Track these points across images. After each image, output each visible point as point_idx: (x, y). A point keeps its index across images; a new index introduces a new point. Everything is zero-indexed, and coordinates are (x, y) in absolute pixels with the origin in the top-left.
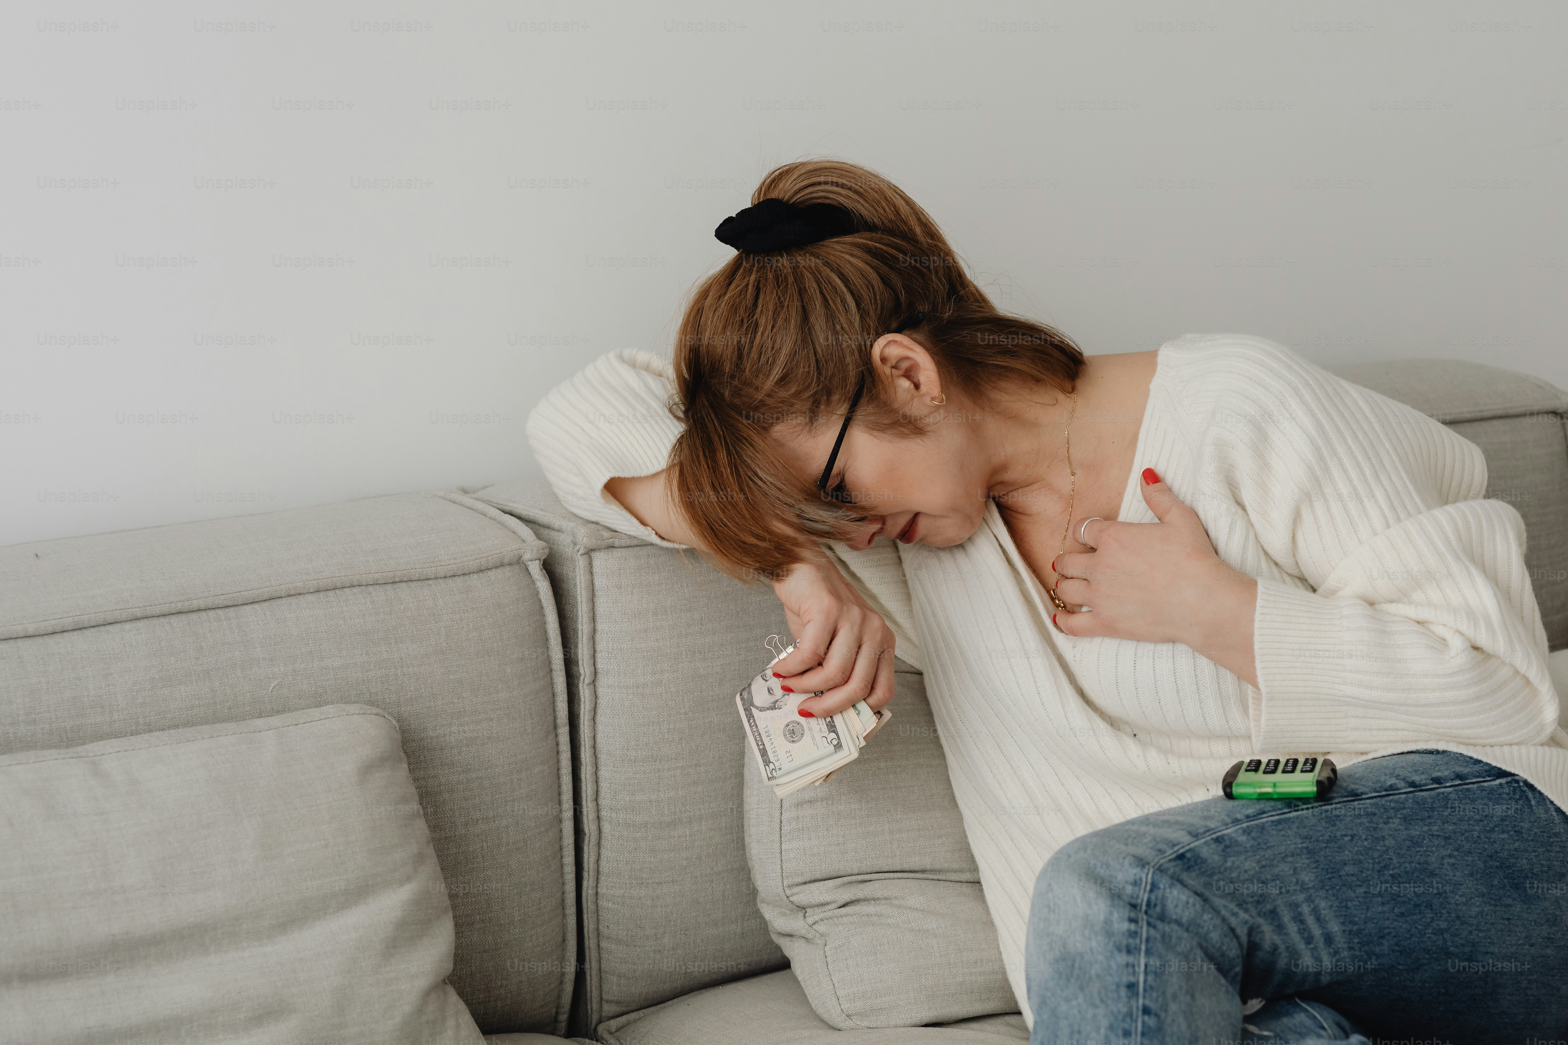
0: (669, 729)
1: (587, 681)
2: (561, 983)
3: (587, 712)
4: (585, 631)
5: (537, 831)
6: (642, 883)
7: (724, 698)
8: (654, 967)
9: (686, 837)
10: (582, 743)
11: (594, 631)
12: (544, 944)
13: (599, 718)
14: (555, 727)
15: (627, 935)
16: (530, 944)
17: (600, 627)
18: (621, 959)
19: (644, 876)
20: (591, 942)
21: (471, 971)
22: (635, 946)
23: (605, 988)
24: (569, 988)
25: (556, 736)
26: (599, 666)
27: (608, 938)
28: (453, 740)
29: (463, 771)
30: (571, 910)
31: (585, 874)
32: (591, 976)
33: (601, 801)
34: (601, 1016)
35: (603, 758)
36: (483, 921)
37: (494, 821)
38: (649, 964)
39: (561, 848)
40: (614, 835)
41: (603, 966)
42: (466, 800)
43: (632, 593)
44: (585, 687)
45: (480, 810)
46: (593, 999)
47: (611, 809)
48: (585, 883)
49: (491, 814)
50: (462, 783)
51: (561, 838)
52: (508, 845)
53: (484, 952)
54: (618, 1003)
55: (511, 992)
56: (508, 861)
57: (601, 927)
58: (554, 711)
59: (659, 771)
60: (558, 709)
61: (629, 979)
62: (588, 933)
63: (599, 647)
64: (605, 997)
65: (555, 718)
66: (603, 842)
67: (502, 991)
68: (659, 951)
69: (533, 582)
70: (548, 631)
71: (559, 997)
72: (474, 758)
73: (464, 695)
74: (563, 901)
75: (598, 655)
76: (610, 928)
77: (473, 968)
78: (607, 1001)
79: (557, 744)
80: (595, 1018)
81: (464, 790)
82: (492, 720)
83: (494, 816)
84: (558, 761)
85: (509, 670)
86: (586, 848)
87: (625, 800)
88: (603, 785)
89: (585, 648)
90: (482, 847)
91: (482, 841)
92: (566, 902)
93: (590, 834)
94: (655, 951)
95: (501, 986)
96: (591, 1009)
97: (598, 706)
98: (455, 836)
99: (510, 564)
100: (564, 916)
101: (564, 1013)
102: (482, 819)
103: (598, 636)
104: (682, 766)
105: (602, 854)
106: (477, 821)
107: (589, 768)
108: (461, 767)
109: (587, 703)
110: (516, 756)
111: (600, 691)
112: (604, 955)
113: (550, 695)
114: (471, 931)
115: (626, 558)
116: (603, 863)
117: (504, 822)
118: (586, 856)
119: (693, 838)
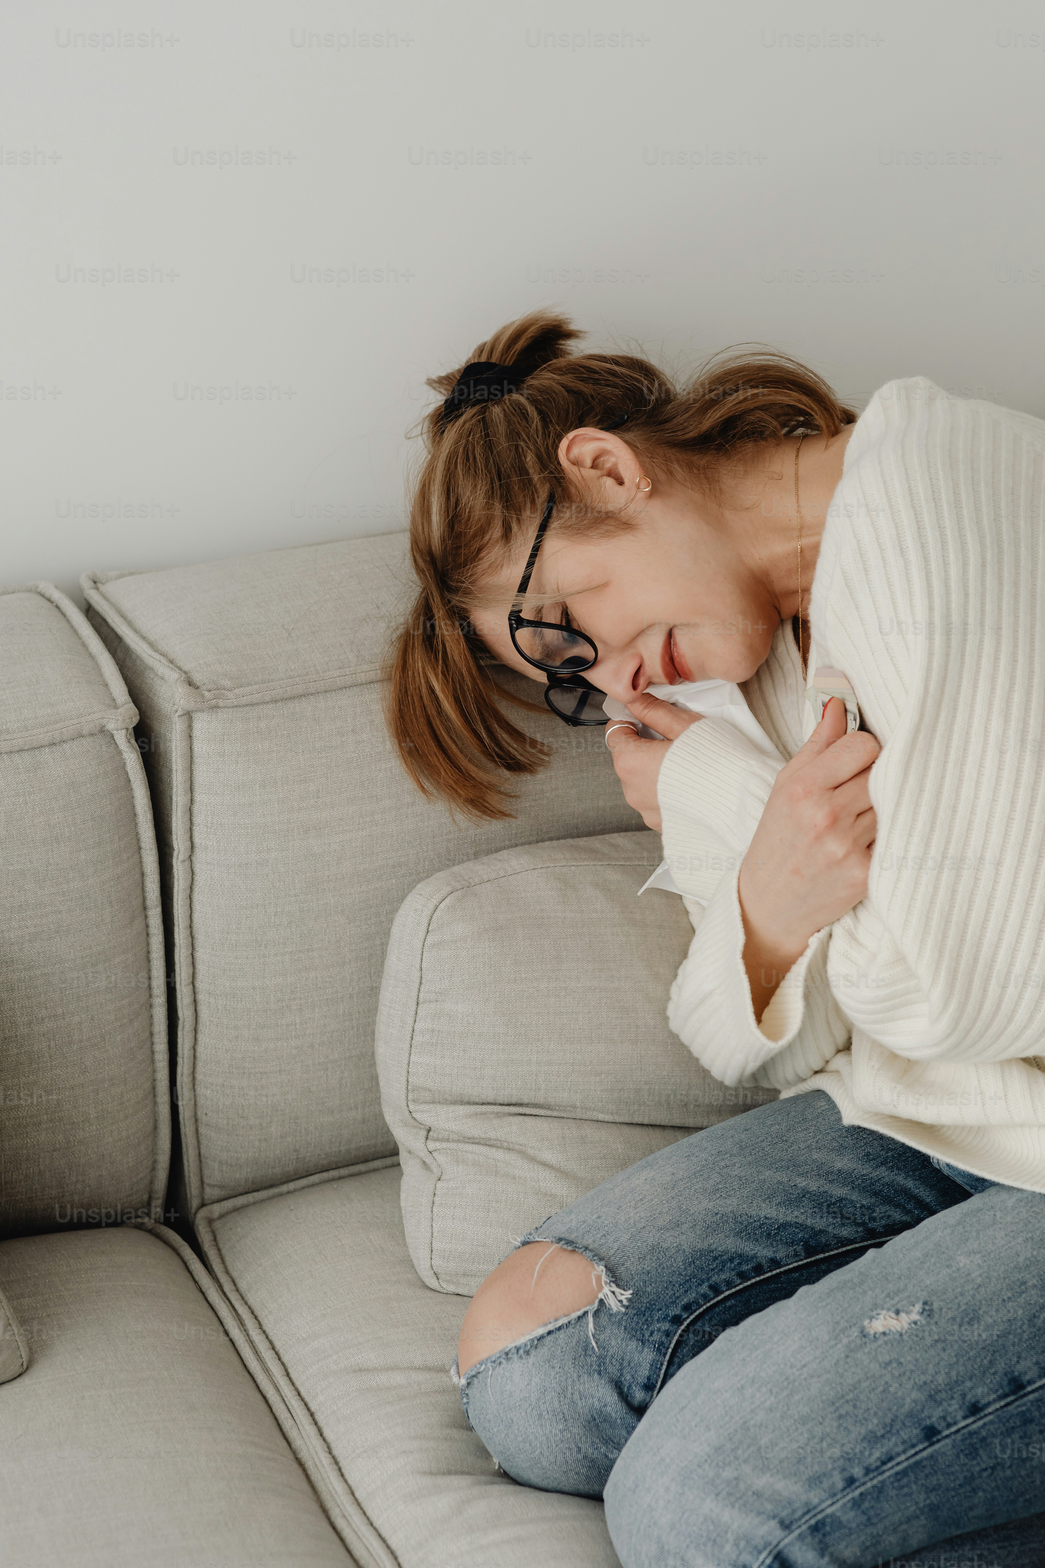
0: (277, 912)
1: (181, 858)
2: (154, 1169)
3: (181, 891)
4: (180, 804)
5: (119, 1024)
6: (244, 1073)
7: (343, 878)
8: (260, 1155)
9: (295, 1026)
10: (176, 923)
11: (192, 801)
12: (128, 1137)
13: (196, 897)
14: (145, 908)
15: (228, 1124)
16: (110, 1140)
17: (198, 797)
18: (222, 1146)
19: (247, 1065)
20: (187, 1129)
21: (40, 1170)
22: (237, 1135)
23: (206, 1173)
24: (162, 1175)
25: (146, 917)
26: (196, 840)
27: (207, 1125)
28: (12, 936)
29: (25, 969)
30: (164, 1098)
31: (180, 1060)
32: (188, 1161)
33: (198, 984)
34: (203, 1199)
35: (200, 938)
36: (51, 1121)
37: (64, 1019)
38: (254, 1152)
39: (152, 1034)
40: (212, 1021)
41: (202, 1151)
42: (29, 998)
43: (237, 762)
44: (179, 864)
45: (46, 1008)
46: (192, 1185)
47: (210, 994)
48: (179, 1069)
49: (60, 1011)
50: (24, 981)
51: (151, 1024)
52: (81, 1041)
53: (54, 1151)
54: (221, 1187)
55: (89, 1186)
56: (81, 1059)
57: (199, 1113)
58: (143, 890)
59: (264, 956)
60: (147, 889)
61: (231, 1166)
62: (184, 1119)
63: (197, 820)
64: (206, 1180)
65: (144, 899)
66: (200, 1027)
67: (79, 1186)
68: (266, 1140)
69: (120, 753)
70: (136, 807)
71: (152, 1182)
72: (39, 953)
73: (26, 887)
74: (154, 1088)
75: (196, 829)
76: (209, 1115)
77: (42, 1168)
78: (209, 1185)
79: (147, 926)
80: (195, 1203)
81: (26, 988)
82: (60, 912)
83: (63, 1013)
84: (148, 944)
85: (83, 857)
86: (180, 1033)
87: (224, 986)
88: (201, 968)
89: (180, 822)
90: (49, 1046)
91: (49, 1040)
92: (157, 1089)
93: (184, 1019)
94: (260, 1140)
95: (77, 1181)
96: (191, 1194)
97: (195, 883)
98: (16, 1036)
99: (92, 735)
100: (155, 1103)
101: (158, 1199)
102: (50, 1017)
103: (196, 808)
104: (291, 952)
105: (199, 1039)
106: (43, 1019)
107: (183, 951)
108: (23, 964)
109: (181, 881)
110: (90, 948)
111: (197, 868)
112: (204, 1142)
113: (138, 876)
114: (38, 1131)
115: (232, 720)
116: (200, 1049)
117: (76, 1019)
118: (180, 1041)
119: (304, 1026)
